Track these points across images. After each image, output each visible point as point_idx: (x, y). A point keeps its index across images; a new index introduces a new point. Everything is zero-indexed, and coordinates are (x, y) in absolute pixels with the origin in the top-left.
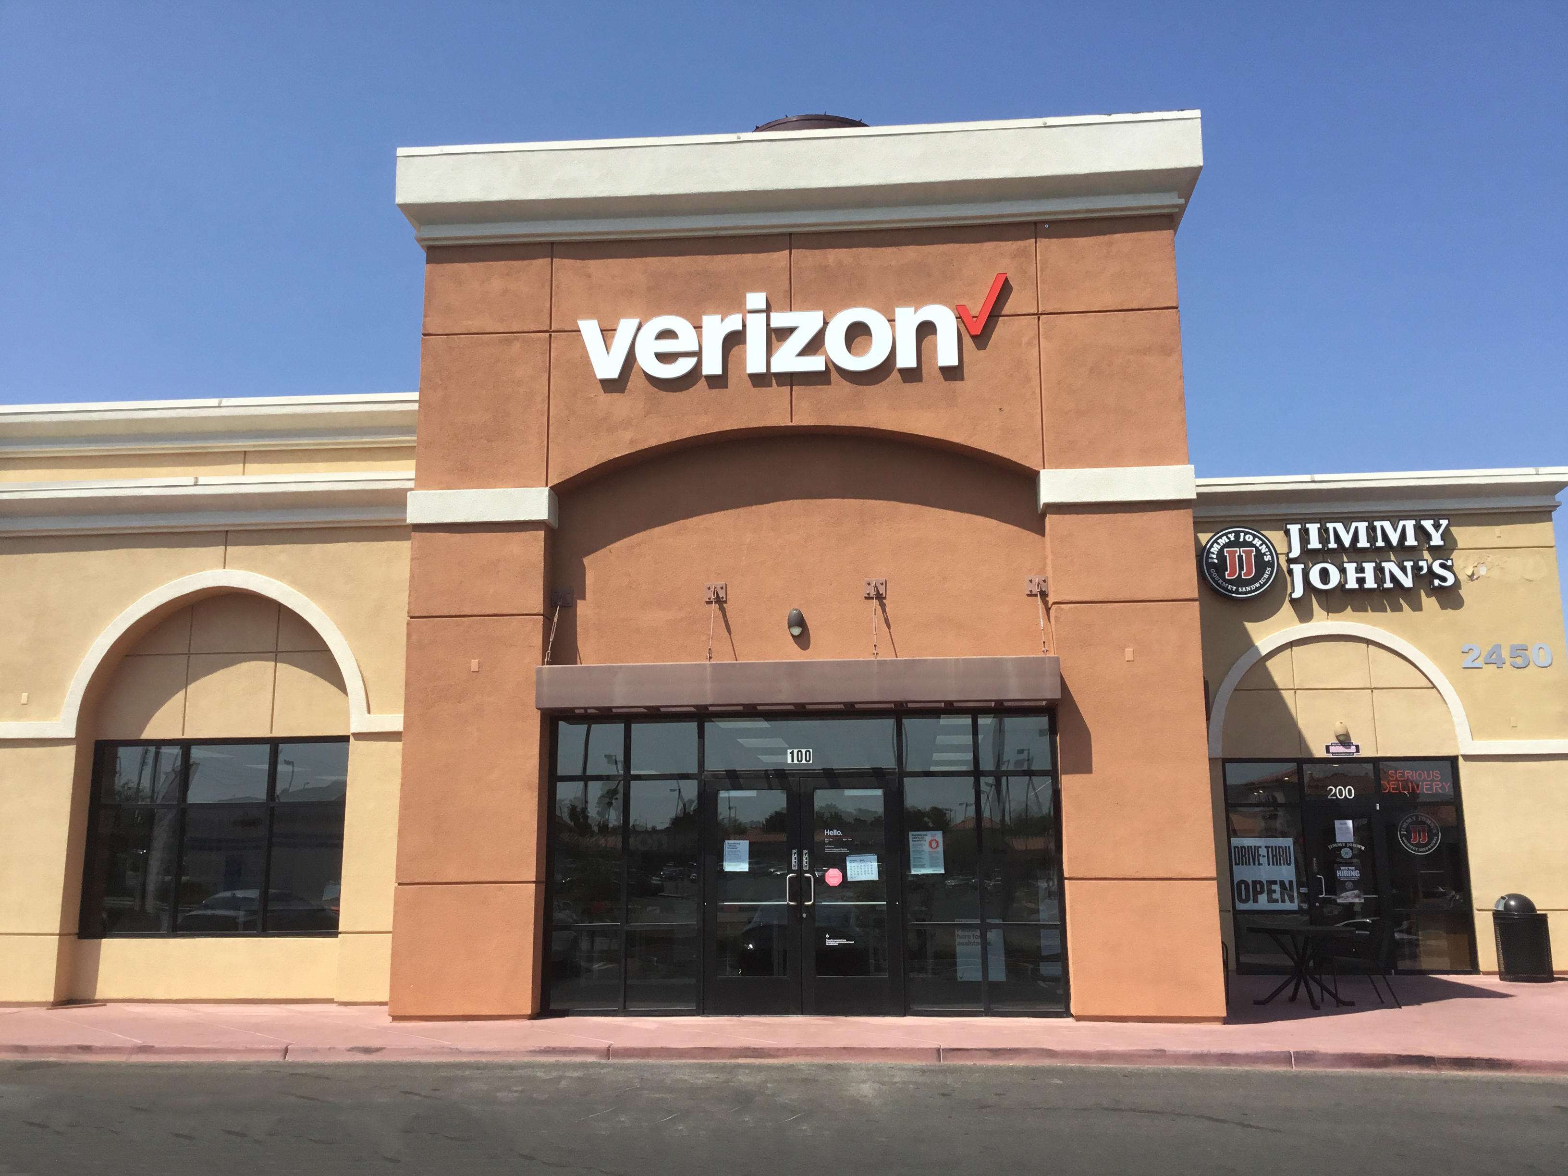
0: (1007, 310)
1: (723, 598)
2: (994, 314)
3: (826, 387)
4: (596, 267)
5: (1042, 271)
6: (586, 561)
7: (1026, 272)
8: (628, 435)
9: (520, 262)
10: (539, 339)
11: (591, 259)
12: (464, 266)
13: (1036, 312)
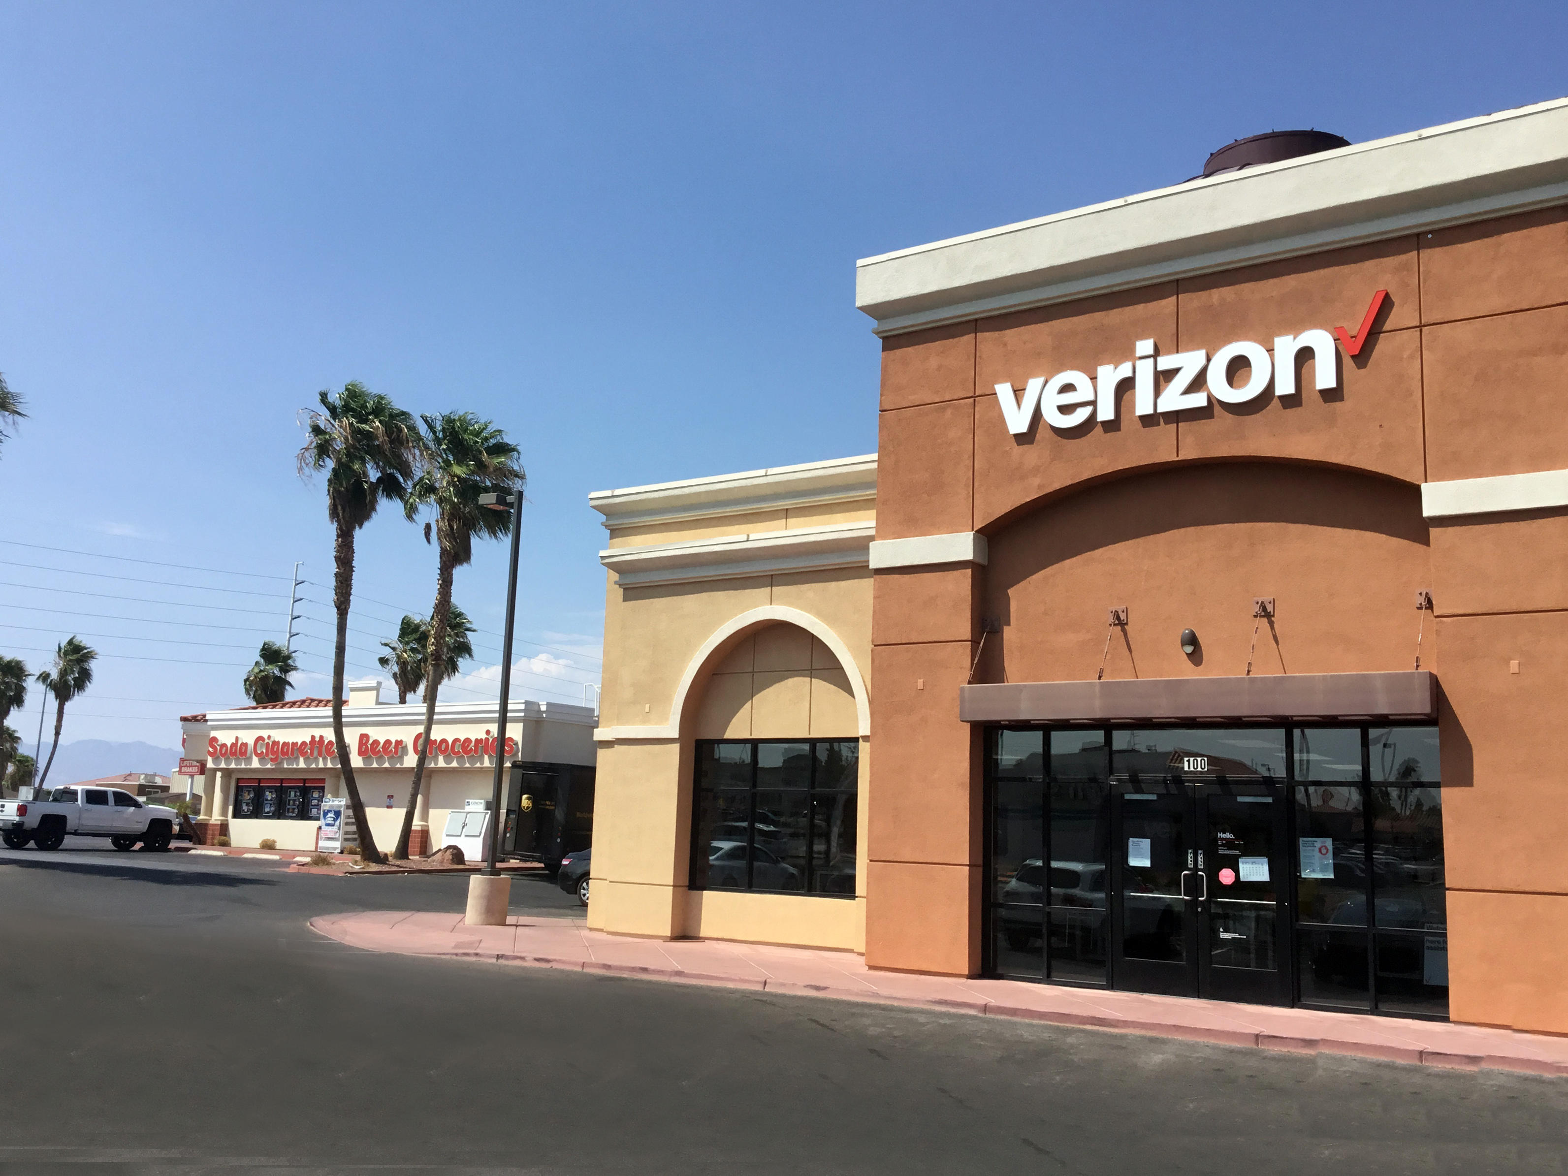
0: (1388, 326)
1: (1123, 620)
2: (1375, 331)
3: (1209, 420)
4: (1011, 335)
5: (1425, 282)
6: (1011, 592)
7: (1408, 286)
8: (1036, 481)
9: (951, 340)
10: (966, 404)
11: (1006, 329)
12: (910, 350)
13: (1418, 325)
